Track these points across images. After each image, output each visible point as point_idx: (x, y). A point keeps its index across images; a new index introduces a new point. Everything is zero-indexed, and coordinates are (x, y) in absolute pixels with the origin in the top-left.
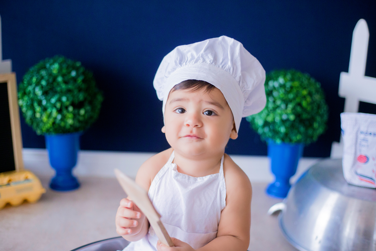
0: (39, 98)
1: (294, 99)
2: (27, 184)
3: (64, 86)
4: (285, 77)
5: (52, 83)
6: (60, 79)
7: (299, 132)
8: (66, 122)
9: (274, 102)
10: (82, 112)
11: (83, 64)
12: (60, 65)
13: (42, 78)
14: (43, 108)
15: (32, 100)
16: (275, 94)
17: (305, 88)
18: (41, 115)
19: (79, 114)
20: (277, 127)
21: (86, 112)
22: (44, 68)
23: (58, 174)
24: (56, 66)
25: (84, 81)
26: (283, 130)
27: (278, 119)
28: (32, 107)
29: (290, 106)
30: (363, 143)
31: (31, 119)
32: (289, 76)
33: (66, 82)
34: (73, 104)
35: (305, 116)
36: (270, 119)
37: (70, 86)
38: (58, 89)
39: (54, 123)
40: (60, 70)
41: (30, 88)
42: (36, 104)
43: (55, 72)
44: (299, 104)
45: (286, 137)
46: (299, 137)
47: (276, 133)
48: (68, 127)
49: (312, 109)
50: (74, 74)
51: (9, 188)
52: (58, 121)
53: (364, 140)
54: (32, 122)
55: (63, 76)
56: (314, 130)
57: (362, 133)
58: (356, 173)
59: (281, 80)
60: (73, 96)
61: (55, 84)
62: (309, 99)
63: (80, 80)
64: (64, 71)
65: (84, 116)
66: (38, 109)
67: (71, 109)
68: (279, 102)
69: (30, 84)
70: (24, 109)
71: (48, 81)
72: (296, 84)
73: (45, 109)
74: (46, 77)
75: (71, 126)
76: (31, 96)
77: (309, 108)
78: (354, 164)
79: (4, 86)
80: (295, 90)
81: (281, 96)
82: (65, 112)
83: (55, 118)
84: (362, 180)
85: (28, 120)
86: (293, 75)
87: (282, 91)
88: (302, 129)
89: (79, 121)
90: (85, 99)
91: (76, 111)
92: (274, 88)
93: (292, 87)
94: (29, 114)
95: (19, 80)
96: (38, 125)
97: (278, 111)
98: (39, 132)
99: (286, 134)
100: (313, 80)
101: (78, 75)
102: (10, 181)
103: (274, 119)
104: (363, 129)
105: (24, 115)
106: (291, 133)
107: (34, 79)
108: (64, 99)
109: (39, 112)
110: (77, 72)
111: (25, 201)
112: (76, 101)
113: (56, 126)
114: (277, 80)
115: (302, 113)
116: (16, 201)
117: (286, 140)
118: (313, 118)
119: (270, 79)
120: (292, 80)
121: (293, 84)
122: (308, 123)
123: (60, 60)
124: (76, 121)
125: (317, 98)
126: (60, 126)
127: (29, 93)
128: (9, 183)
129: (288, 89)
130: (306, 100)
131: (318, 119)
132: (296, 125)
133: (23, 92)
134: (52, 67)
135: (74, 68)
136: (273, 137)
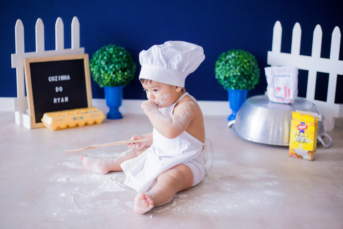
0: (103, 66)
1: (240, 64)
2: (96, 113)
3: (116, 60)
4: (235, 52)
5: (110, 58)
6: (114, 56)
7: (244, 83)
8: (117, 79)
9: (229, 66)
10: (126, 74)
11: (125, 49)
12: (114, 48)
13: (104, 56)
14: (105, 71)
15: (100, 67)
16: (230, 62)
17: (246, 59)
18: (104, 76)
19: (124, 75)
20: (231, 81)
21: (128, 74)
22: (105, 50)
23: (111, 110)
24: (112, 49)
25: (126, 57)
26: (234, 81)
27: (231, 75)
28: (99, 71)
29: (238, 68)
31: (98, 78)
32: (237, 52)
33: (117, 58)
34: (121, 69)
35: (246, 73)
36: (227, 75)
37: (120, 60)
38: (114, 61)
39: (111, 80)
40: (114, 51)
41: (98, 61)
42: (101, 70)
43: (111, 52)
44: (243, 67)
45: (236, 86)
46: (244, 85)
47: (231, 83)
48: (118, 81)
49: (250, 69)
50: (121, 53)
51: (87, 114)
52: (113, 78)
54: (98, 81)
55: (116, 54)
56: (252, 81)
59: (233, 55)
60: (121, 65)
61: (112, 58)
62: (248, 64)
63: (124, 56)
64: (116, 52)
65: (126, 76)
66: (102, 72)
67: (120, 72)
68: (232, 66)
69: (97, 59)
70: (94, 73)
71: (107, 57)
72: (241, 56)
73: (106, 72)
74: (107, 55)
75: (120, 81)
76: (99, 65)
77: (248, 69)
79: (82, 61)
80: (240, 60)
81: (233, 63)
82: (117, 73)
83: (112, 77)
85: (96, 79)
86: (239, 52)
87: (233, 60)
88: (245, 81)
89: (124, 79)
90: (127, 67)
91: (123, 73)
92: (229, 58)
93: (238, 58)
94: (97, 75)
95: (90, 58)
96: (102, 81)
97: (232, 71)
98: (101, 86)
99: (236, 83)
100: (250, 55)
101: (123, 54)
103: (229, 75)
105: (94, 76)
106: (239, 83)
107: (100, 56)
108: (117, 66)
109: (103, 74)
110: (123, 52)
111: (95, 123)
112: (123, 68)
113: (112, 81)
114: (231, 55)
115: (245, 72)
116: (91, 122)
117: (237, 88)
118: (251, 75)
119: (227, 54)
120: (239, 54)
121: (239, 56)
122: (248, 77)
123: (114, 46)
124: (123, 79)
125: (253, 63)
126: (114, 81)
127: (98, 64)
128: (86, 112)
129: (237, 59)
130: (246, 64)
131: (254, 75)
132: (242, 78)
133: (93, 64)
134: (109, 50)
135: (121, 50)
136: (230, 86)
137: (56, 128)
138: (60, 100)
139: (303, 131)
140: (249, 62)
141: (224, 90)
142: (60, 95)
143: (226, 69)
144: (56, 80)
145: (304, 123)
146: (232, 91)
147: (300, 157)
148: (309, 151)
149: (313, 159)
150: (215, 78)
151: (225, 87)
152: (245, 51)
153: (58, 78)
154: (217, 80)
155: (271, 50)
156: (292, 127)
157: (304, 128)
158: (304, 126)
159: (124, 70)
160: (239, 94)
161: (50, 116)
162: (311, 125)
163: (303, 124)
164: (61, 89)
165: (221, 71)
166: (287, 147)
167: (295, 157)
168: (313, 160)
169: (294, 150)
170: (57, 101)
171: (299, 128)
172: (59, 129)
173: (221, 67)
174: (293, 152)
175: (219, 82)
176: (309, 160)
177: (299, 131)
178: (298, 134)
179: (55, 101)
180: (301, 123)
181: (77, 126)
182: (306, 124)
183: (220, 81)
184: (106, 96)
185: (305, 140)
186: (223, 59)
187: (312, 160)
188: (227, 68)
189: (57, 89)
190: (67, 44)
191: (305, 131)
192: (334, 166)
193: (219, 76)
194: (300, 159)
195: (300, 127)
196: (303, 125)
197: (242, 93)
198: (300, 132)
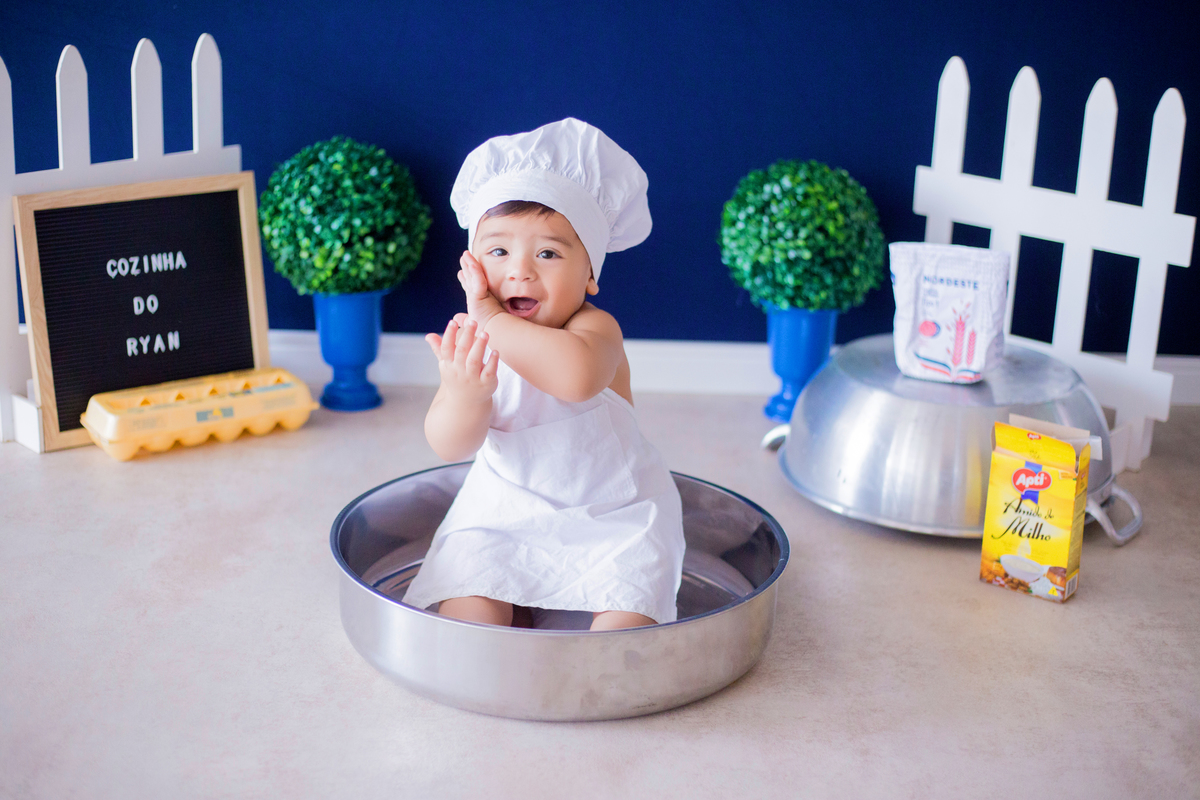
0: (308, 219)
1: (811, 218)
2: (282, 392)
3: (356, 197)
4: (795, 173)
5: (332, 191)
6: (347, 183)
7: (825, 287)
8: (360, 268)
9: (772, 225)
10: (392, 248)
11: (388, 154)
12: (347, 154)
13: (312, 181)
14: (315, 240)
15: (293, 224)
16: (774, 208)
17: (834, 198)
18: (311, 255)
19: (385, 252)
20: (779, 277)
21: (399, 247)
22: (316, 160)
23: (338, 376)
24: (339, 156)
25: (393, 186)
26: (790, 280)
27: (779, 258)
28: (292, 238)
29: (803, 233)
30: (930, 299)
31: (289, 261)
32: (802, 173)
33: (359, 190)
34: (373, 233)
35: (832, 253)
36: (763, 259)
37: (368, 197)
38: (346, 203)
39: (336, 270)
40: (347, 165)
41: (288, 201)
42: (300, 233)
43: (337, 168)
44: (822, 229)
45: (797, 296)
46: (823, 295)
47: (779, 286)
48: (363, 276)
49: (849, 238)
50: (374, 172)
51: (248, 398)
52: (343, 266)
53: (931, 292)
54: (290, 271)
55: (354, 176)
56: (855, 279)
57: (926, 279)
58: (918, 356)
59: (786, 182)
60: (374, 217)
61: (339, 193)
62: (840, 218)
63: (386, 183)
64: (355, 167)
65: (393, 255)
66: (305, 242)
67: (369, 241)
68: (781, 226)
69: (286, 193)
70: (275, 244)
71: (323, 187)
72: (818, 188)
73: (320, 243)
74: (321, 181)
75: (368, 273)
76: (292, 216)
77: (841, 238)
78: (913, 339)
79: (230, 198)
80: (812, 202)
81: (787, 213)
82: (358, 246)
83: (341, 260)
84: (926, 367)
85: (280, 266)
86: (811, 169)
87: (786, 202)
88: (829, 280)
89: (386, 266)
90: (397, 224)
91: (380, 246)
92: (774, 196)
93: (806, 196)
94: (286, 252)
95: (262, 186)
96: (303, 273)
97: (781, 243)
98: (302, 290)
99: (797, 288)
100: (851, 181)
101: (382, 175)
102: (247, 386)
104: (929, 271)
105: (275, 255)
106: (807, 286)
107: (296, 184)
108: (357, 222)
109: (308, 249)
110: (380, 168)
111: (278, 427)
112: (380, 228)
113: (341, 275)
114: (778, 181)
115: (828, 247)
116: (262, 424)
117: (800, 303)
118: (851, 258)
119: (767, 179)
120: (808, 181)
121: (810, 190)
122: (841, 267)
123: (346, 146)
124: (379, 266)
125: (859, 215)
126: (348, 276)
127: (287, 211)
128: (247, 390)
129: (800, 198)
130: (835, 219)
131: (861, 258)
132: (816, 269)
133: (270, 209)
134: (331, 160)
135: (374, 161)
136: (773, 296)
137: (133, 450)
138: (151, 344)
139: (1031, 495)
140: (843, 209)
141: (752, 306)
142: (149, 325)
143: (758, 236)
144: (135, 272)
145: (1039, 467)
146: (781, 313)
147: (1020, 586)
148: (1056, 568)
149: (1066, 597)
150: (722, 264)
151: (755, 299)
152: (832, 168)
153: (140, 265)
154: (727, 271)
155: (928, 162)
156: (994, 478)
157: (1037, 484)
158: (1037, 477)
159: (383, 235)
160: (805, 324)
161: (112, 408)
162: (1064, 476)
163: (1032, 470)
164: (153, 304)
165: (742, 242)
166: (974, 544)
167: (1002, 586)
168: (1068, 599)
169: (998, 561)
170: (140, 347)
171: (1018, 483)
172: (143, 454)
173: (740, 226)
174: (994, 567)
175: (735, 280)
176: (1053, 600)
177: (1018, 495)
178: (1016, 505)
179: (131, 346)
180: (1028, 464)
181: (212, 439)
182: (1045, 469)
183: (737, 276)
184: (319, 322)
185: (1039, 527)
186: (750, 196)
187: (1063, 602)
188: (765, 232)
189: (138, 306)
190: (178, 135)
191: (1042, 494)
192: (1141, 626)
193: (734, 259)
194: (1019, 594)
195: (1022, 479)
196: (1033, 474)
197: (818, 321)
198: (1024, 497)
